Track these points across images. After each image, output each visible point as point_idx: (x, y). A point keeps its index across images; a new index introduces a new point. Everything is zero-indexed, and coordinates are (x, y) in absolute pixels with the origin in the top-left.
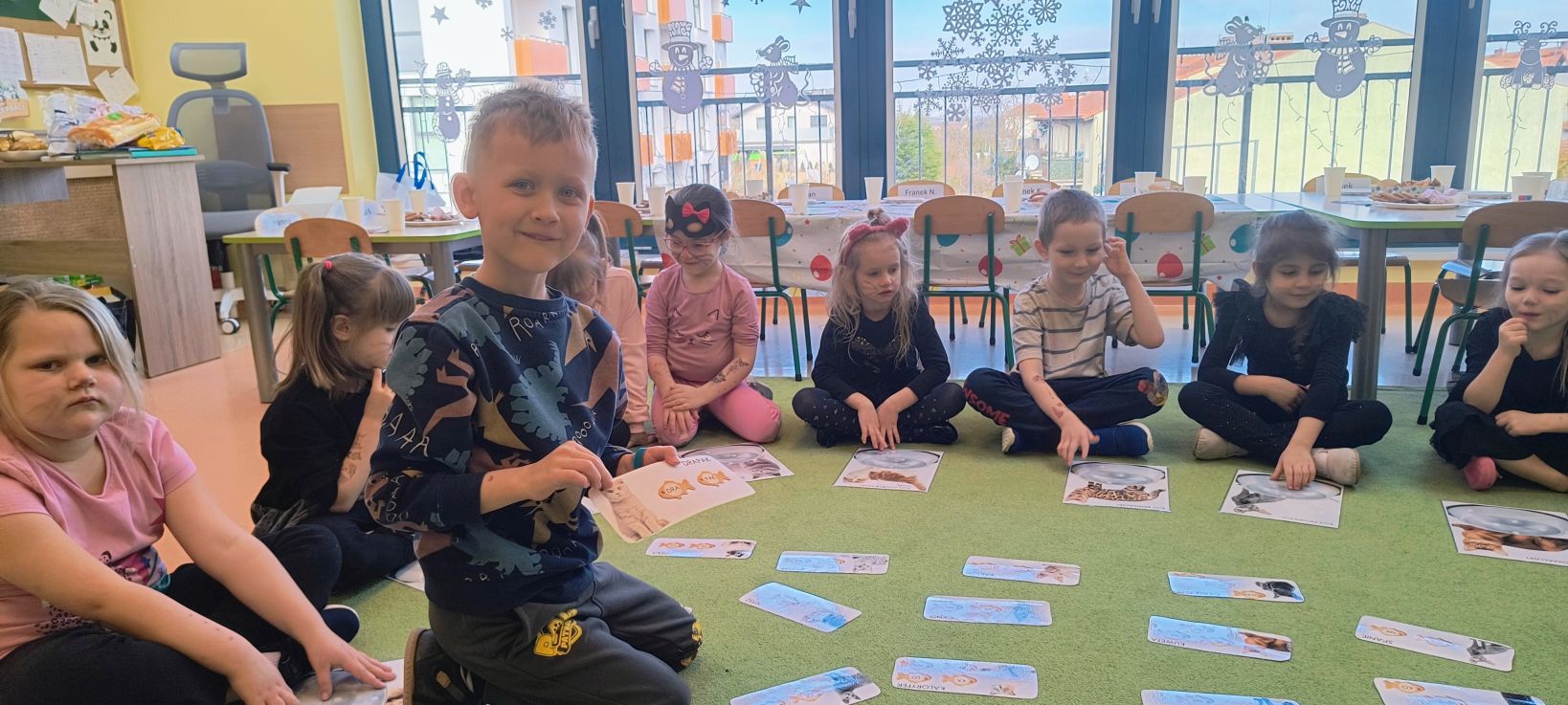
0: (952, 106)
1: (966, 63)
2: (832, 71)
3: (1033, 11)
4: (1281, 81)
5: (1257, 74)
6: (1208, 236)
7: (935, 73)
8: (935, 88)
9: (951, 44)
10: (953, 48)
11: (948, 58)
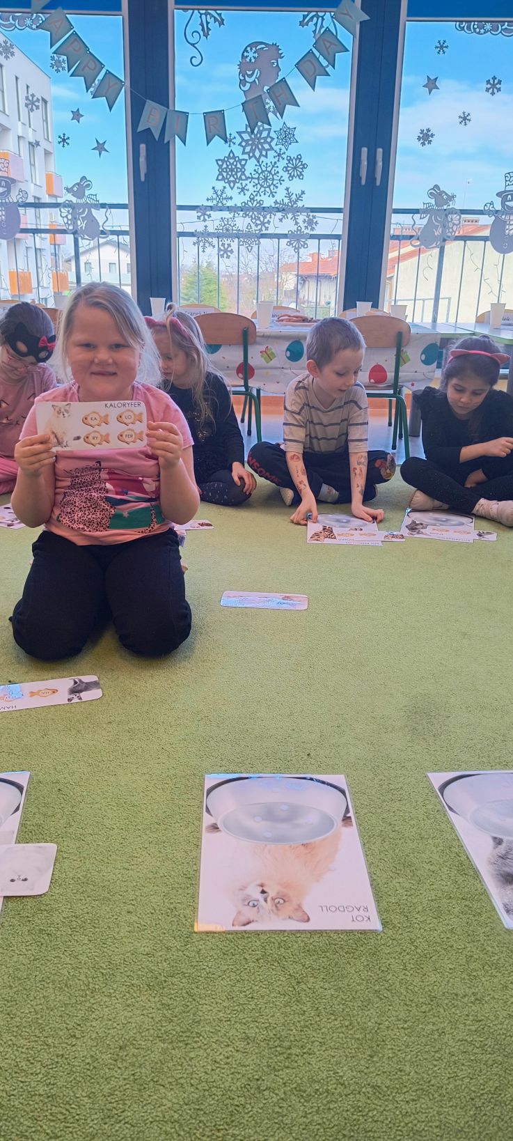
0: (223, 245)
1: (234, 209)
2: (127, 210)
3: (286, 169)
4: (465, 238)
5: (449, 232)
6: (406, 352)
7: (209, 216)
8: (211, 230)
9: (223, 192)
10: (224, 196)
11: (220, 205)
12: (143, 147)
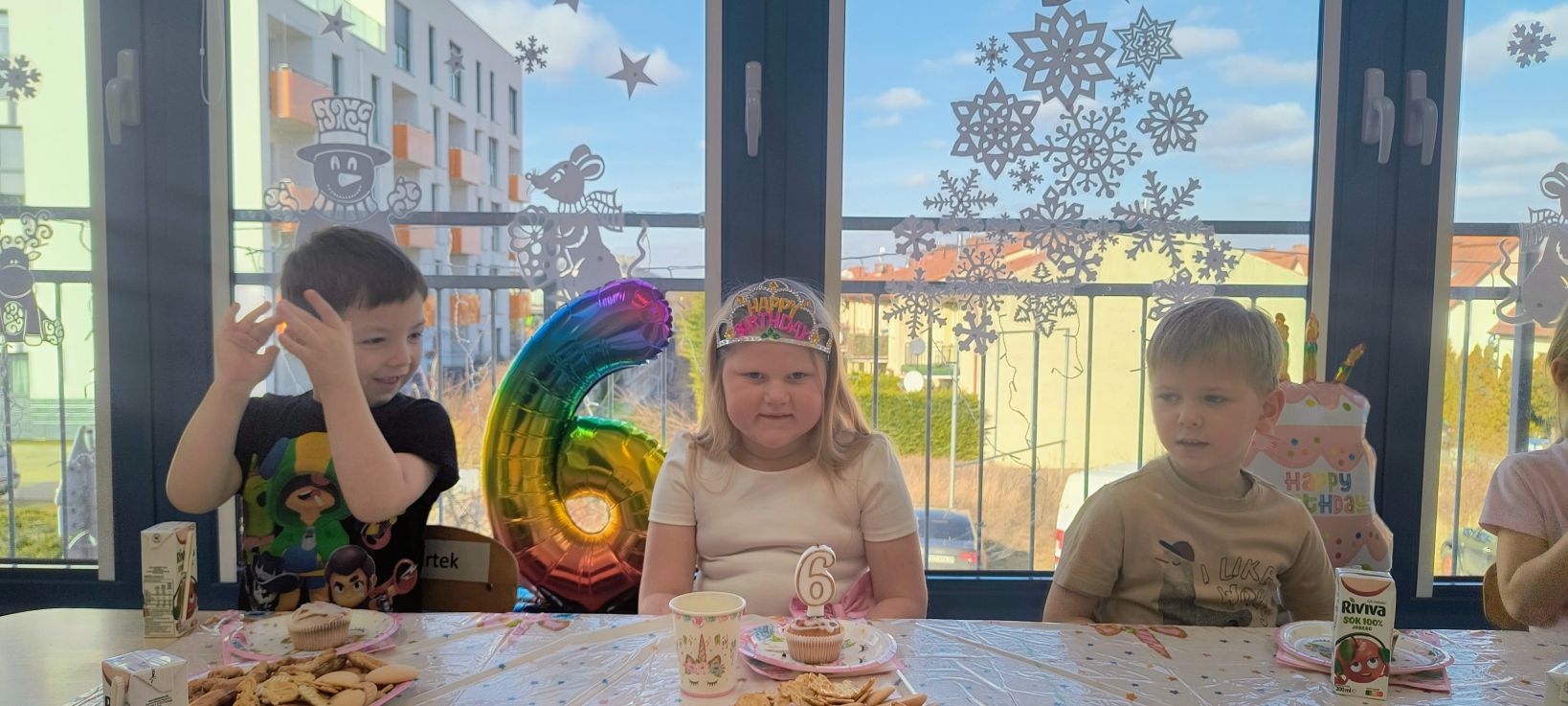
1: (1001, 227)
3: (1147, 126)
7: (931, 244)
9: (970, 183)
10: (973, 193)
11: (961, 215)
12: (753, 71)
